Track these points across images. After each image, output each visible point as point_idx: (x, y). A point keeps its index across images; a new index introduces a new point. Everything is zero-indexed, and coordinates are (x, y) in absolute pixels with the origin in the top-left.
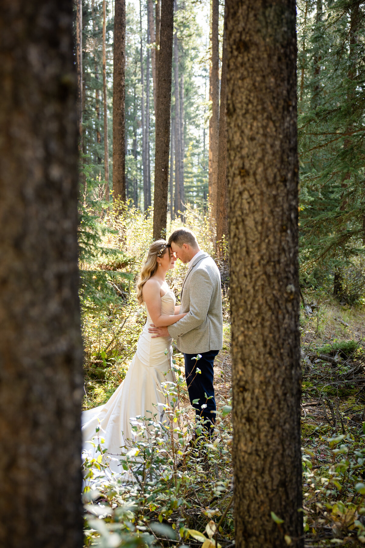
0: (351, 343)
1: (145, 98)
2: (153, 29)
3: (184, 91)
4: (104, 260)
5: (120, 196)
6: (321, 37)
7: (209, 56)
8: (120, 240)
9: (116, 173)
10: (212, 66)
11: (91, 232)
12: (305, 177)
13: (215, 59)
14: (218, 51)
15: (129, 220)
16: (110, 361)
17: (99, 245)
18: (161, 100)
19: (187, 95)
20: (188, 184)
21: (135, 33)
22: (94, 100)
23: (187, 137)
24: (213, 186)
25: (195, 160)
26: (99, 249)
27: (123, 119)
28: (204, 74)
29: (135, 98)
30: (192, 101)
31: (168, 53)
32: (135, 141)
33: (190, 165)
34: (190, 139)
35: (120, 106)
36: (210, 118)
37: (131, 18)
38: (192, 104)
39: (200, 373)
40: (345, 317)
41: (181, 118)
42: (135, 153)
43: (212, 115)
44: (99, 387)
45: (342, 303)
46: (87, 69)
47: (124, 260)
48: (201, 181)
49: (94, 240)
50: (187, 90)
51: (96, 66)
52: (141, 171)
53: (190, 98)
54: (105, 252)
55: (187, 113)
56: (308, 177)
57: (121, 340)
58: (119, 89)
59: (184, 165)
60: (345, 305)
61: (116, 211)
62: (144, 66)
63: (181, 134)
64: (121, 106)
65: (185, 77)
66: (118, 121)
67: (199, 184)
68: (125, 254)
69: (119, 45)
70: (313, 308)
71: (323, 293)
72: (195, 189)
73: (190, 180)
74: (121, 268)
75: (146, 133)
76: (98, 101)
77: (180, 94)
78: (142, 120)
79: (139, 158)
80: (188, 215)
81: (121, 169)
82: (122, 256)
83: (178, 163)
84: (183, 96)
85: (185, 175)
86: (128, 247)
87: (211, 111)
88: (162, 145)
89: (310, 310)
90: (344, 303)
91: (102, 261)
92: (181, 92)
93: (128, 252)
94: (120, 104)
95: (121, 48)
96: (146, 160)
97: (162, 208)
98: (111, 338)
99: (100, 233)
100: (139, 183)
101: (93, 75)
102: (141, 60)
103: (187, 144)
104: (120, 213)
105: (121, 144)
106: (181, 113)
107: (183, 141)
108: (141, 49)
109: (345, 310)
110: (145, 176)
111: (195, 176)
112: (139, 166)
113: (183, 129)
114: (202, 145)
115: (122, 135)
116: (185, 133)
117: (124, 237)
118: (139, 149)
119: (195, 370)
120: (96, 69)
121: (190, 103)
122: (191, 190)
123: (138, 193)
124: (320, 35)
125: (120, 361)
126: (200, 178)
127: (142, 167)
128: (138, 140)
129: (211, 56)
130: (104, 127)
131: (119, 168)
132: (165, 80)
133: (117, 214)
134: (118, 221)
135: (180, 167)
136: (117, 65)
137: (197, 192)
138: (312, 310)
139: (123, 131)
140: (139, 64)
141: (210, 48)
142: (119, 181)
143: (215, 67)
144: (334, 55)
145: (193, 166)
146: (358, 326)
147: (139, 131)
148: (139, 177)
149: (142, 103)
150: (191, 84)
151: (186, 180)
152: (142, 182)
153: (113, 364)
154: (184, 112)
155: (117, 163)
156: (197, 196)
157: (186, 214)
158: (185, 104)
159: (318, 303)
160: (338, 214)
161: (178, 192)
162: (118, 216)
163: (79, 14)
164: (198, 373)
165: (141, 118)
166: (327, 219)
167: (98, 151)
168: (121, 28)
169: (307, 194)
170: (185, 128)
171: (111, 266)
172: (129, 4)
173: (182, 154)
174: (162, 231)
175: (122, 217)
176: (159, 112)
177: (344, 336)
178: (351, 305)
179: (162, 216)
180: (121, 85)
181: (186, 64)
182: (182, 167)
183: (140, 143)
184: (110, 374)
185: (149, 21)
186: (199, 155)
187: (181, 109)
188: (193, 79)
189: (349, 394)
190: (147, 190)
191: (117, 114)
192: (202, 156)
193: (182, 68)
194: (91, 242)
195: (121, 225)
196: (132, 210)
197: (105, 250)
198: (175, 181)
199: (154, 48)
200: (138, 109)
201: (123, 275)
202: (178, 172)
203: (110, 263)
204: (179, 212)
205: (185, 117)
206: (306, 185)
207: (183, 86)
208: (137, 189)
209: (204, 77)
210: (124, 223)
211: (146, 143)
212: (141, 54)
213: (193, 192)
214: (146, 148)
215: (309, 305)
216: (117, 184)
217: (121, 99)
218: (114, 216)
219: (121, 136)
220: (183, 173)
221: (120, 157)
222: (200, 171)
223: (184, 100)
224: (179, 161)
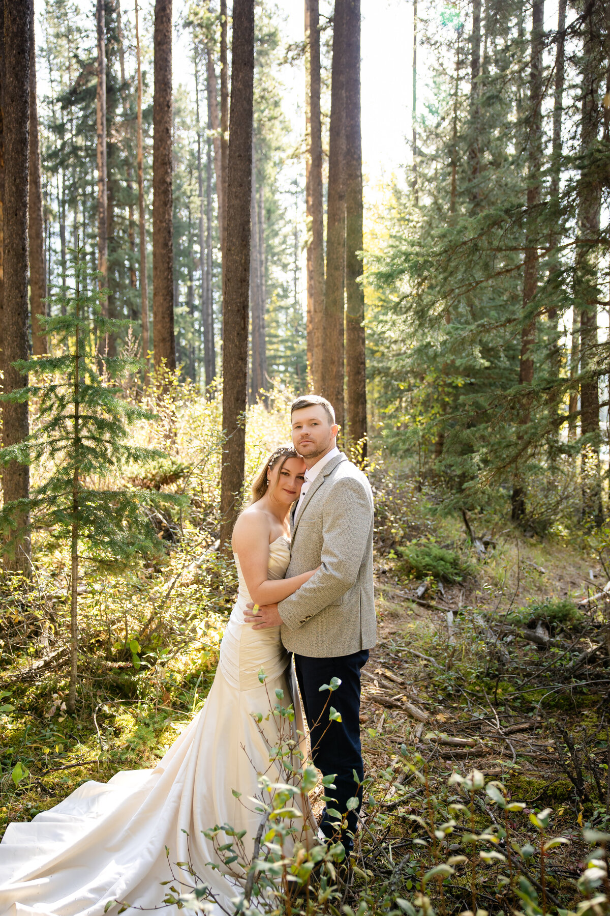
0: (564, 606)
1: (205, 225)
2: (217, 117)
3: (264, 212)
4: (135, 469)
5: (164, 360)
6: (497, 97)
7: (304, 148)
8: (167, 437)
9: (159, 326)
10: (310, 162)
11: (106, 416)
12: (478, 326)
13: (316, 151)
14: (320, 138)
15: (181, 403)
16: (148, 659)
17: (122, 442)
18: (234, 190)
19: (269, 218)
20: (272, 353)
21: (189, 128)
22: (127, 222)
23: (270, 282)
24: (316, 350)
25: (282, 317)
26: (122, 450)
27: (170, 237)
28: (294, 188)
29: (190, 225)
30: (276, 227)
31: (245, 110)
32: (190, 288)
33: (274, 324)
34: (274, 286)
35: (164, 217)
36: (309, 243)
37: (183, 107)
38: (276, 234)
39: (339, 720)
40: (537, 557)
41: (260, 253)
42: (193, 308)
43: (311, 239)
44: (125, 712)
45: (528, 534)
46: (114, 174)
47: (173, 469)
48: (292, 349)
49: (113, 432)
50: (269, 211)
51: (129, 169)
52: (199, 337)
53: (273, 224)
54: (135, 456)
55: (268, 246)
56: (483, 326)
57: (167, 616)
58: (163, 188)
59: (266, 323)
60: (532, 537)
61: (158, 387)
62: (204, 175)
63: (262, 276)
64: (167, 217)
65: (266, 192)
66: (161, 240)
67: (289, 353)
68: (174, 459)
69: (163, 118)
70: (486, 544)
71: (496, 518)
72: (282, 361)
73: (275, 346)
74: (167, 484)
75: (207, 276)
76: (132, 223)
77: (260, 218)
78: (201, 258)
79: (197, 314)
80: (277, 396)
81: (167, 320)
82: (170, 463)
83: (257, 321)
84: (263, 219)
85: (267, 339)
86: (179, 447)
87: (311, 233)
88: (237, 267)
89: (482, 548)
90: (531, 533)
91: (136, 473)
92: (259, 213)
93: (179, 457)
94: (164, 213)
95: (166, 122)
96: (208, 315)
97: (237, 377)
98: (148, 614)
99: (124, 420)
100: (197, 352)
101: (124, 184)
102: (198, 168)
103: (269, 293)
104: (166, 390)
105: (166, 278)
106: (260, 246)
107: (264, 288)
108: (199, 151)
109: (532, 545)
110: (206, 342)
111: (282, 341)
112: (197, 327)
113: (263, 269)
114: (292, 294)
115: (168, 263)
116: (266, 275)
117: (173, 430)
118: (197, 302)
119: (327, 713)
120: (129, 174)
121: (273, 230)
122: (278, 362)
123: (196, 368)
124: (495, 93)
125: (164, 658)
126: (289, 344)
127: (202, 329)
128: (194, 287)
129: (309, 147)
130: (141, 262)
131: (163, 318)
132: (240, 156)
133: (160, 392)
134: (162, 403)
135: (260, 326)
136: (158, 149)
137: (285, 364)
138: (486, 548)
139: (169, 257)
140: (196, 173)
141: (307, 135)
142: (164, 340)
143: (316, 163)
144: (520, 125)
145: (278, 326)
146: (559, 572)
147: (197, 274)
148: (197, 344)
149: (201, 230)
150: (275, 202)
151: (269, 347)
152: (203, 352)
153: (153, 665)
154: (265, 245)
155: (160, 310)
156: (286, 371)
157: (273, 394)
158: (266, 233)
159: (493, 534)
160: (549, 383)
161: (257, 364)
162: (162, 395)
163: (102, 89)
164: (334, 721)
165: (198, 255)
166: (529, 393)
167: (132, 299)
168: (166, 90)
169: (480, 355)
170: (267, 269)
171: (151, 480)
172: (180, 86)
173: (263, 307)
174: (239, 417)
175: (168, 397)
176: (232, 211)
177: (540, 589)
178: (542, 537)
179: (238, 392)
180: (166, 182)
181: (268, 172)
182: (264, 327)
183: (196, 292)
184: (147, 684)
185: (210, 106)
186: (287, 308)
187: (260, 239)
188: (277, 196)
189: (581, 705)
190: (209, 361)
191: (159, 230)
192: (291, 311)
193: (262, 177)
194: (107, 436)
195: (168, 411)
196: (186, 388)
197: (133, 451)
198: (253, 349)
199: (220, 137)
200: (195, 242)
201: (169, 497)
202: (257, 334)
203: (150, 476)
204: (262, 391)
205: (267, 252)
206: (478, 340)
207: (263, 205)
208: (194, 361)
209: (293, 194)
210: (172, 408)
211: (208, 290)
212: (199, 158)
213: (278, 365)
214: (208, 298)
215: (480, 539)
216: (161, 345)
217: (166, 205)
218: (156, 395)
219: (166, 265)
220: (264, 336)
221: (165, 300)
222: (289, 333)
223: (265, 226)
224: (258, 317)
